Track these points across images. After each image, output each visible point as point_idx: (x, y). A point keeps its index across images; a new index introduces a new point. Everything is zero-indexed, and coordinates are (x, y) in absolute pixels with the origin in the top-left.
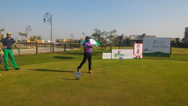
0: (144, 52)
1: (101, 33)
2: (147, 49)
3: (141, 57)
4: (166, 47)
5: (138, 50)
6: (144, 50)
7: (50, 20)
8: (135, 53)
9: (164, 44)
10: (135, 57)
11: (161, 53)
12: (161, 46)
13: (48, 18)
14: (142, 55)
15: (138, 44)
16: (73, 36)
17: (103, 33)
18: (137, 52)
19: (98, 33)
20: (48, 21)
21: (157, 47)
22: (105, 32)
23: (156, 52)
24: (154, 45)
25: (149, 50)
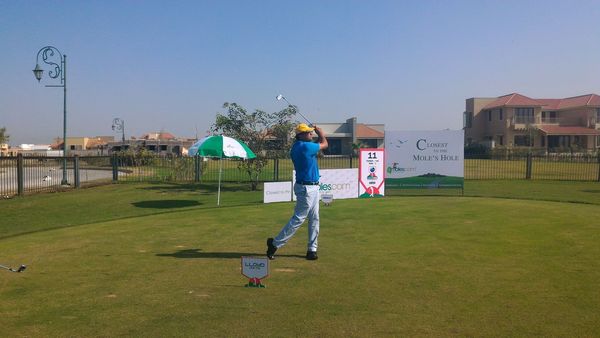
0: (389, 176)
1: (249, 117)
2: (397, 166)
3: (382, 192)
4: (451, 158)
5: (373, 170)
6: (388, 169)
7: (61, 72)
8: (362, 180)
9: (445, 151)
10: (363, 191)
11: (439, 176)
12: (439, 155)
13: (52, 64)
14: (383, 185)
15: (372, 152)
16: (122, 127)
17: (254, 115)
18: (369, 177)
19: (239, 118)
20: (53, 75)
21: (425, 158)
22: (261, 113)
23: (424, 176)
24: (418, 153)
25: (403, 170)
